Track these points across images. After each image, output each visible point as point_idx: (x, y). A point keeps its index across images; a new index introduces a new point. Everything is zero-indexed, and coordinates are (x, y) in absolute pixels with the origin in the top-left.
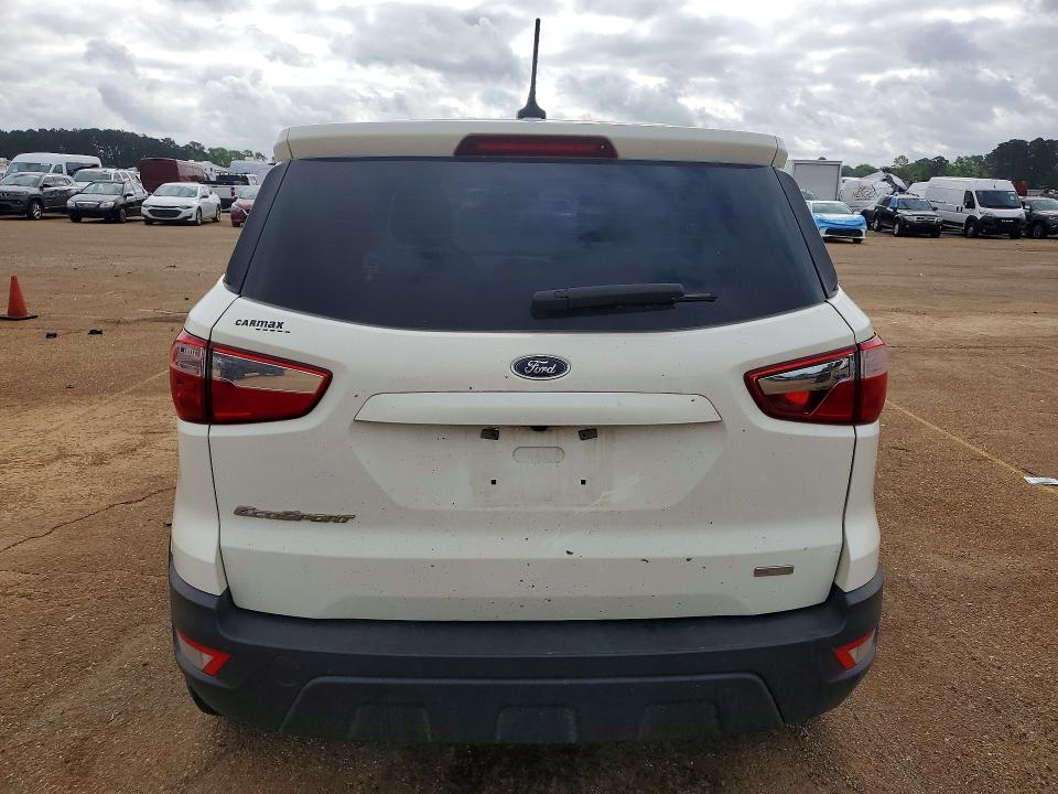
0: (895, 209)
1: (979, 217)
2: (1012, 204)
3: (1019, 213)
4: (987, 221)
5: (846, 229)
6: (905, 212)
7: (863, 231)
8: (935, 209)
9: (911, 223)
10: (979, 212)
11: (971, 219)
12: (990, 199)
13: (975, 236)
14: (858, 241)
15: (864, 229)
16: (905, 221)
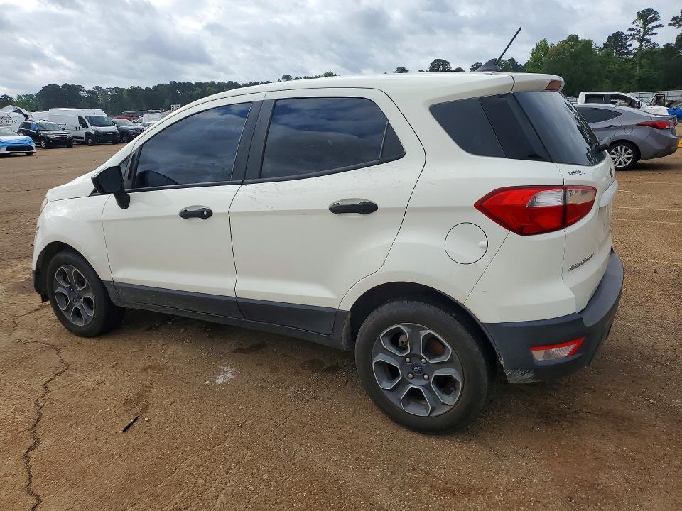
0: (37, 131)
1: (93, 133)
2: (105, 123)
3: (113, 128)
4: (98, 134)
5: (23, 146)
6: (46, 132)
7: (33, 146)
8: (64, 129)
9: (52, 139)
10: (92, 129)
11: (88, 134)
12: (95, 121)
13: (93, 144)
14: (30, 154)
15: (33, 145)
16: (48, 138)
